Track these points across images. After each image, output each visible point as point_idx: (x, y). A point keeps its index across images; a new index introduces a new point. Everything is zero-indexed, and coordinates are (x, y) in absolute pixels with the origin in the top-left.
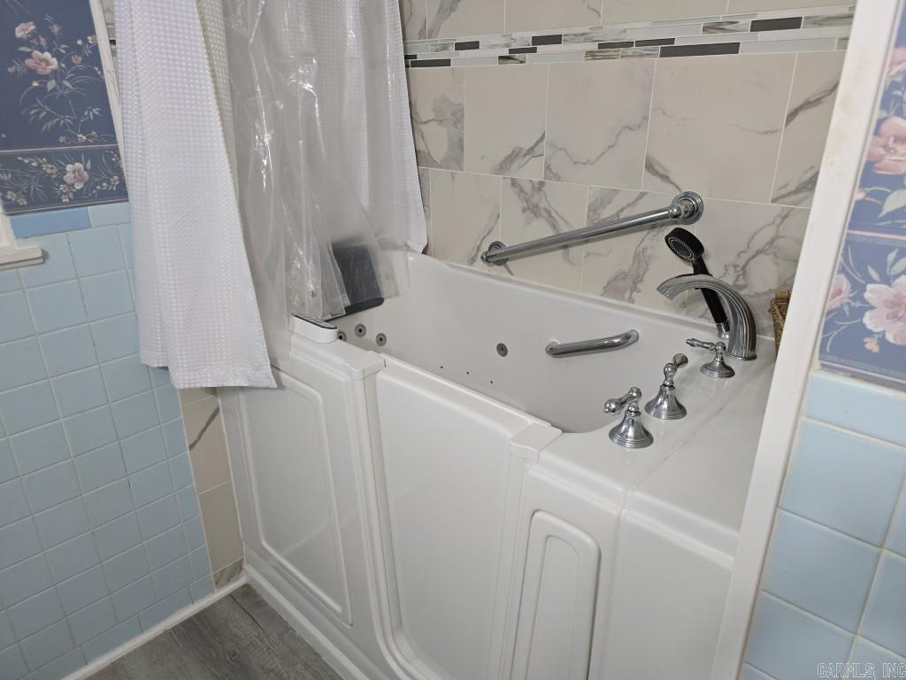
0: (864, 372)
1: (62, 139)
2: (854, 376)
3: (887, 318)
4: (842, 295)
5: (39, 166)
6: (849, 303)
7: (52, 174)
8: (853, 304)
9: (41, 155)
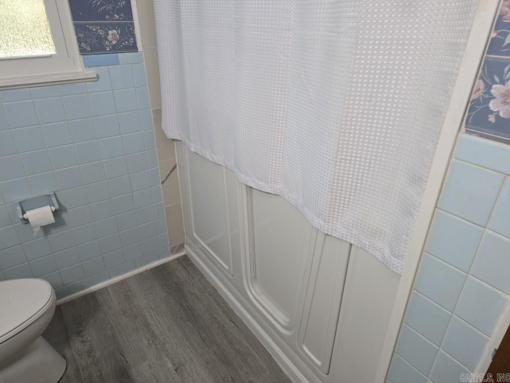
0: (487, 134)
1: (107, 17)
2: (481, 136)
3: (501, 104)
4: (480, 91)
5: (96, 31)
6: (482, 96)
7: (102, 35)
8: (485, 96)
9: (97, 25)
